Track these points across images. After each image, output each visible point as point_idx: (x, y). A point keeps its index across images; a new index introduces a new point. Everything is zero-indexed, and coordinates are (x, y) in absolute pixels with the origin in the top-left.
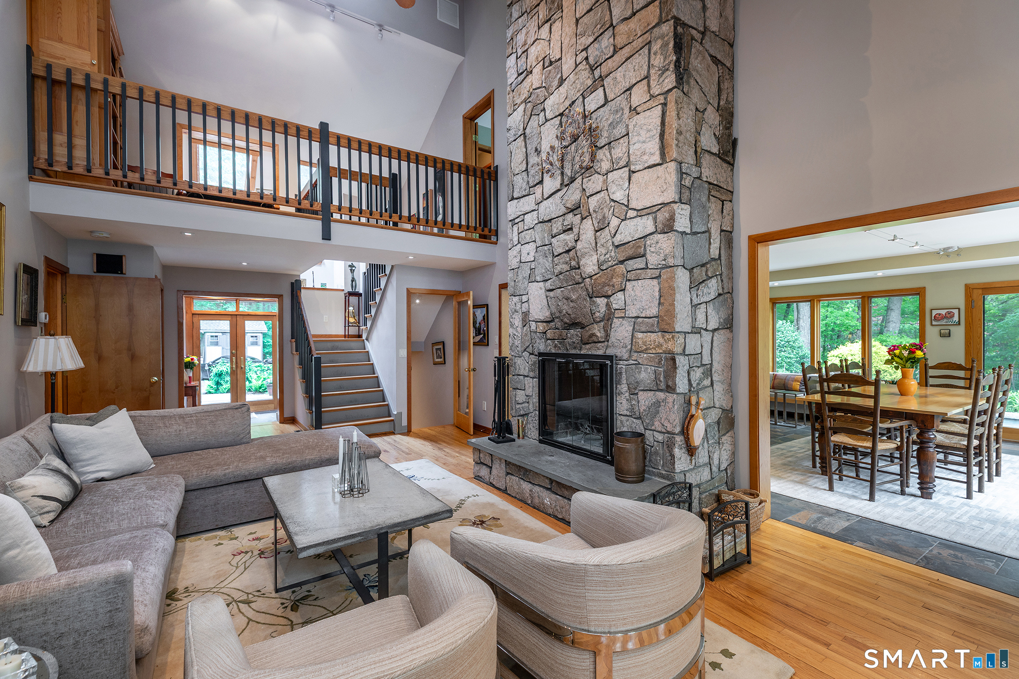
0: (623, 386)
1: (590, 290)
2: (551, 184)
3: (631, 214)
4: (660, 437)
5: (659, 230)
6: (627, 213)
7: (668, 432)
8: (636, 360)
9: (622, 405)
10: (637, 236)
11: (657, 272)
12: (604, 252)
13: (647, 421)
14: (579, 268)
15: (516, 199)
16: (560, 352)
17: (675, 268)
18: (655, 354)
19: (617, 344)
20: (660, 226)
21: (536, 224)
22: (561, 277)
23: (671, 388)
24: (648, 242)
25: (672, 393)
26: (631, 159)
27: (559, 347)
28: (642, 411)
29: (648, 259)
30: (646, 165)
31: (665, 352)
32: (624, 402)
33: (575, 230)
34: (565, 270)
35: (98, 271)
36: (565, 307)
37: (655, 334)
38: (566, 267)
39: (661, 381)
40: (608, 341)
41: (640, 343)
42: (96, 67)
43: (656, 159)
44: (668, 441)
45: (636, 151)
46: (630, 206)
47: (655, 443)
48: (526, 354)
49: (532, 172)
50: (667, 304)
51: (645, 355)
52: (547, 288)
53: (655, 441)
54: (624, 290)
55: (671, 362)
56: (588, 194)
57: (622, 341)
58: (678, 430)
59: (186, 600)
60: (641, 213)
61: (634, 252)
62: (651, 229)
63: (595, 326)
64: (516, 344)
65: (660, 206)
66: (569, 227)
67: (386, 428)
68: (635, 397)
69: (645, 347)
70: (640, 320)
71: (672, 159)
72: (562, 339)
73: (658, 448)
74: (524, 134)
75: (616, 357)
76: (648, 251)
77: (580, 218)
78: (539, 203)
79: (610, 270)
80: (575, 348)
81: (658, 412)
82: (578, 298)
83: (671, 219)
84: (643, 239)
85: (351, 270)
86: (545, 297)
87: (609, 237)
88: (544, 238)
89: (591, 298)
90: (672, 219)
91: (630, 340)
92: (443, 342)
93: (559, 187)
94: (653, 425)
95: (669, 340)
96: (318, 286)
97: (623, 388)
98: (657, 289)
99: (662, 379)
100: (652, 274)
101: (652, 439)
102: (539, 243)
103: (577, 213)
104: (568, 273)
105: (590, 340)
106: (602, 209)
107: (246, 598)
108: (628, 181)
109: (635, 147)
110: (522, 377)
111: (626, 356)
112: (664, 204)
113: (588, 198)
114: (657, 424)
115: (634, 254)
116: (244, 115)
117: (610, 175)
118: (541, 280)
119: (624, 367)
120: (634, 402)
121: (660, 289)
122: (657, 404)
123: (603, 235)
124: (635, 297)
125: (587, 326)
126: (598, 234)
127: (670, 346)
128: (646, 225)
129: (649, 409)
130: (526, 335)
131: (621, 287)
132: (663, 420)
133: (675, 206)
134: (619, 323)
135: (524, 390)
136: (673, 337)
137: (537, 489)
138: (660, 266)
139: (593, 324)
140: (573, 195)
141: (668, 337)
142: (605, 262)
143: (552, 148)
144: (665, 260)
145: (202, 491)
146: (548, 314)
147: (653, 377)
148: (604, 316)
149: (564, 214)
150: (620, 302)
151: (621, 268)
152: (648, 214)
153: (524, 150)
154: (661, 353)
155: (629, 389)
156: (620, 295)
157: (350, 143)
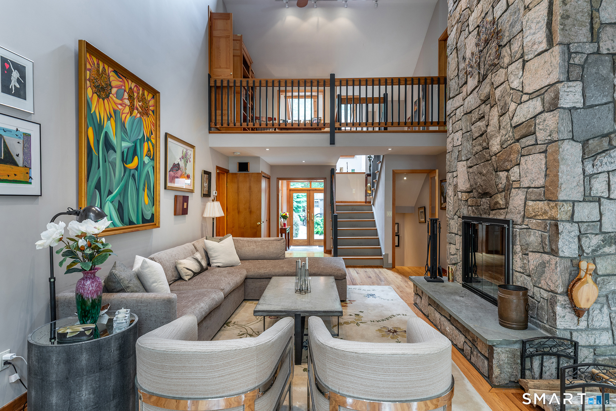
0: (517, 247)
1: (495, 166)
2: (472, 82)
3: (525, 98)
4: (545, 295)
5: (546, 109)
6: (521, 97)
7: (552, 291)
8: (527, 225)
9: (517, 263)
10: (530, 116)
11: (544, 147)
12: (504, 133)
13: (535, 279)
14: (488, 148)
15: (452, 98)
16: (476, 216)
17: (560, 143)
18: (543, 220)
19: (513, 211)
20: (547, 105)
21: (463, 116)
22: (477, 156)
23: (554, 251)
24: (537, 121)
25: (556, 256)
26: (525, 51)
27: (475, 212)
28: (531, 269)
29: (537, 135)
30: (536, 53)
31: (550, 219)
32: (519, 260)
33: (486, 117)
34: (479, 150)
35: (239, 171)
36: (479, 180)
37: (542, 202)
38: (479, 148)
39: (546, 245)
40: (508, 208)
41: (530, 209)
42: (232, 76)
43: (544, 46)
44: (551, 299)
45: (528, 43)
46: (525, 91)
47: (541, 299)
48: (456, 217)
49: (461, 75)
50: (552, 175)
51: (534, 221)
52: (468, 166)
53: (541, 298)
54: (519, 164)
55: (554, 228)
56: (495, 87)
57: (518, 208)
58: (560, 290)
59: (231, 327)
60: (532, 96)
61: (527, 130)
62: (539, 109)
63: (499, 195)
64: (450, 209)
65: (547, 88)
66: (482, 115)
67: (378, 263)
68: (526, 257)
69: (534, 214)
70: (531, 190)
71: (557, 43)
72: (478, 206)
73: (543, 303)
74: (457, 47)
75: (513, 221)
76: (537, 129)
77: (489, 107)
78: (464, 100)
79: (509, 148)
80: (485, 213)
81: (544, 272)
82: (487, 172)
83: (555, 98)
84: (533, 119)
85: (369, 159)
86: (466, 173)
87: (509, 121)
88: (467, 126)
89: (496, 172)
90: (557, 97)
91: (523, 207)
92: (425, 207)
93: (477, 84)
94: (540, 283)
95: (553, 207)
96: (350, 171)
97: (518, 248)
98: (544, 162)
99: (547, 243)
100: (540, 149)
101: (539, 295)
102: (464, 130)
103: (487, 103)
104: (481, 153)
105: (494, 207)
106: (504, 97)
107: (252, 333)
108: (522, 70)
109: (527, 40)
110: (453, 235)
111: (519, 221)
112: (550, 85)
113: (495, 89)
114: (543, 282)
115: (527, 133)
116: (291, 82)
117: (510, 67)
118: (465, 159)
119: (518, 230)
120: (525, 261)
121: (546, 162)
122: (543, 265)
123: (504, 120)
124: (527, 170)
125: (493, 195)
126: (501, 118)
127: (553, 213)
128: (536, 105)
129: (537, 268)
130: (456, 202)
131: (517, 162)
132: (547, 279)
133: (560, 86)
134: (516, 192)
135: (455, 245)
136: (556, 205)
137: (443, 319)
138: (546, 141)
139: (497, 193)
140: (486, 89)
141: (552, 205)
142: (506, 141)
143: (473, 54)
144: (550, 135)
145: (255, 279)
146: (468, 186)
147: (540, 240)
148: (505, 187)
149: (480, 106)
150: (516, 174)
151: (517, 146)
152: (538, 96)
153: (456, 59)
154: (547, 220)
155: (521, 250)
156: (516, 169)
157: (347, 82)
